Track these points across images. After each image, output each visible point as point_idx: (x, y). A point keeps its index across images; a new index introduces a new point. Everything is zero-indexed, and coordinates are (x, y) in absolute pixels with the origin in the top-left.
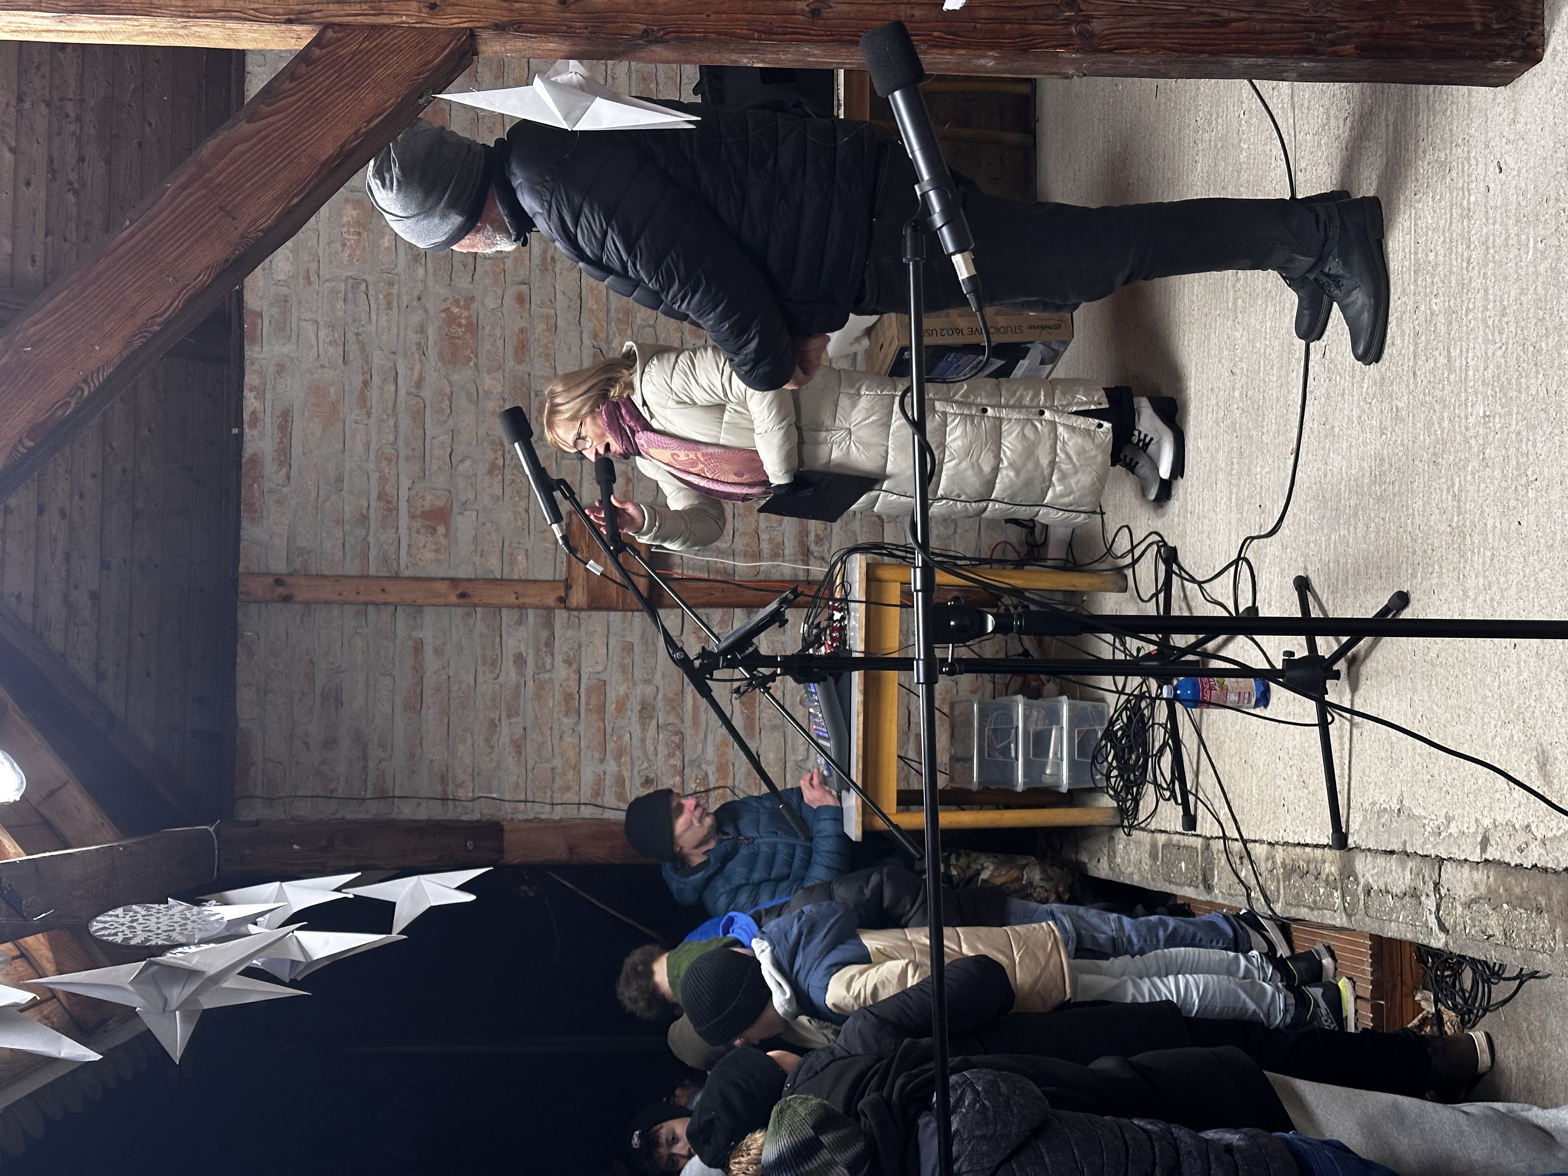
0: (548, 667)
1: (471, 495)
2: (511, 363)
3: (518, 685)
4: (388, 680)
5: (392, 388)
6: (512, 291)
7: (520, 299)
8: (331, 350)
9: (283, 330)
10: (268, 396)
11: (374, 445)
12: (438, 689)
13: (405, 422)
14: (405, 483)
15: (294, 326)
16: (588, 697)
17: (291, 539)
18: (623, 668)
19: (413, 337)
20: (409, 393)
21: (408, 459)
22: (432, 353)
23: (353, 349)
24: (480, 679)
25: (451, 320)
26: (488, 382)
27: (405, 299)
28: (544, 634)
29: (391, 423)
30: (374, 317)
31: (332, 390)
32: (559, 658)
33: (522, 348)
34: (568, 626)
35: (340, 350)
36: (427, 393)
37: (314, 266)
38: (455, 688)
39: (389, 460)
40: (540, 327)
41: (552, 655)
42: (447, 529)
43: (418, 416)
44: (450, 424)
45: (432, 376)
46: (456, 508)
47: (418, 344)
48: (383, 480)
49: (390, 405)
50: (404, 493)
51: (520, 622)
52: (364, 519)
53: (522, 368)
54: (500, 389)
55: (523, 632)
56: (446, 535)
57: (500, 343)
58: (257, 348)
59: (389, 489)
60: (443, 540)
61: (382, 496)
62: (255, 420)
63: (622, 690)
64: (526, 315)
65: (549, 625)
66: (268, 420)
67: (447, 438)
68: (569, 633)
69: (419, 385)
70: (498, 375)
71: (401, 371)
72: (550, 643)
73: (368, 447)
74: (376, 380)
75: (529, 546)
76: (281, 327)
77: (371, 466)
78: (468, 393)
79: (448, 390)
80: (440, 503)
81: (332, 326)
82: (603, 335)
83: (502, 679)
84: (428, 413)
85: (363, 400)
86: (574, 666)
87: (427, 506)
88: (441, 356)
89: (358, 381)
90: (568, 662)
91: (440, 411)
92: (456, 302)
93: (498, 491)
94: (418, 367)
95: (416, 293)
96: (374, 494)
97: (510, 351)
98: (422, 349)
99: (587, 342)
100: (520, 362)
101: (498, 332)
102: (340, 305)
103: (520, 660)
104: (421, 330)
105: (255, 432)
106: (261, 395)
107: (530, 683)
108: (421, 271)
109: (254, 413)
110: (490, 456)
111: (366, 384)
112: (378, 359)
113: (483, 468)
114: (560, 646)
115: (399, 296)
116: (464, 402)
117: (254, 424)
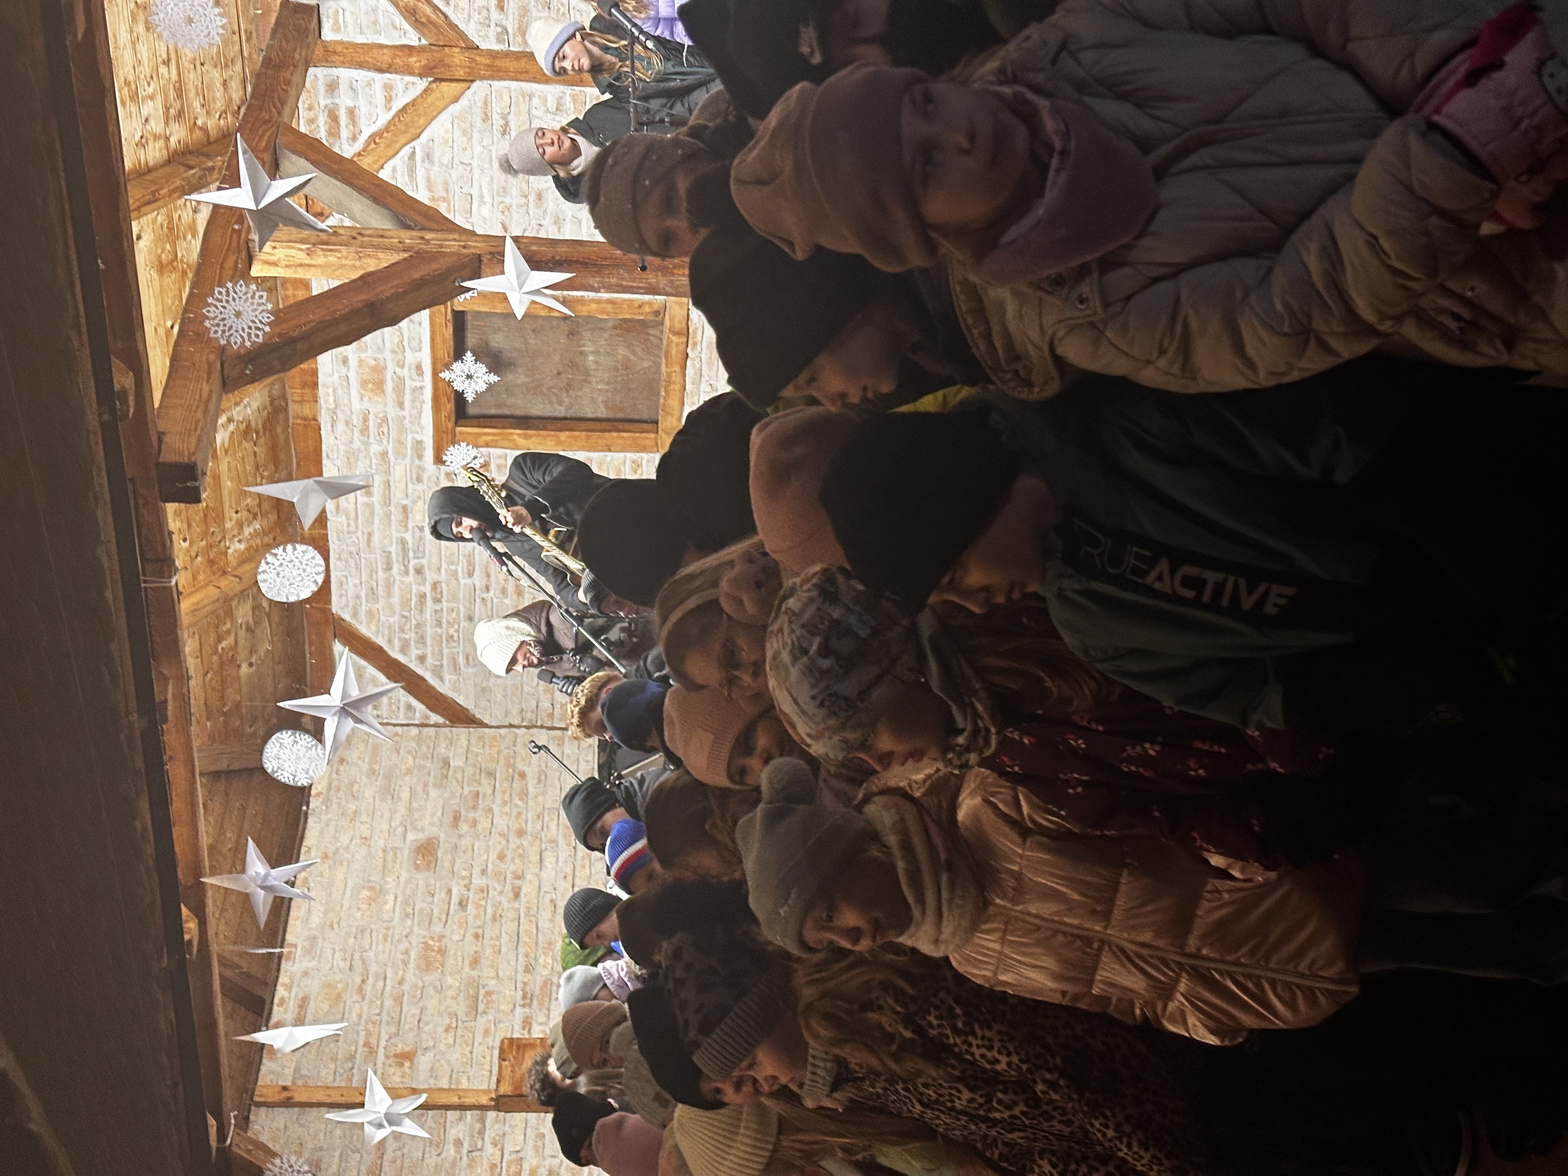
0: (479, 1146)
1: (431, 1044)
2: (467, 970)
3: (455, 1158)
4: (357, 1155)
5: (381, 984)
6: (471, 931)
7: (476, 936)
8: (342, 964)
9: (310, 953)
10: (294, 990)
11: (364, 1016)
12: (394, 1162)
13: (388, 1003)
14: (384, 1037)
15: (318, 952)
16: (509, 1167)
17: (297, 1070)
18: (536, 1148)
19: (399, 956)
20: (393, 987)
21: (388, 1023)
22: (412, 965)
23: (357, 963)
24: (427, 1155)
25: (427, 947)
26: (450, 980)
27: (397, 937)
28: (478, 1126)
29: (379, 1002)
30: (374, 947)
31: (340, 986)
32: (487, 1141)
33: (475, 962)
34: (497, 1121)
35: (348, 963)
36: (406, 987)
37: (336, 920)
38: (407, 1160)
39: (374, 1023)
40: (489, 951)
41: (483, 1139)
42: (412, 1063)
43: (398, 1000)
44: (421, 1004)
45: (410, 977)
46: (419, 1052)
47: (403, 961)
48: (369, 1034)
49: (380, 991)
50: (383, 1043)
51: (460, 1119)
52: (352, 1058)
53: (474, 973)
54: (457, 984)
55: (461, 1126)
56: (410, 1068)
57: (460, 959)
58: (291, 963)
59: (373, 1041)
60: (407, 1071)
61: (367, 1044)
62: (282, 1001)
63: (534, 1162)
64: (479, 944)
65: (482, 1121)
66: (292, 1002)
67: (418, 1012)
68: (497, 1126)
69: (400, 983)
70: (457, 977)
71: (389, 975)
72: (482, 1132)
73: (360, 1017)
74: (371, 980)
75: (471, 1074)
76: (309, 952)
77: (361, 1027)
78: (435, 988)
79: (421, 985)
80: (408, 1049)
81: (344, 950)
82: (532, 955)
83: (443, 1156)
84: (405, 998)
85: (360, 990)
86: (499, 1146)
87: (398, 1050)
88: (418, 967)
89: (358, 980)
90: (495, 1145)
91: (414, 997)
92: (432, 938)
93: (451, 1041)
94: (401, 972)
95: (404, 933)
96: (361, 1043)
97: (467, 963)
98: (405, 963)
99: (521, 959)
100: (473, 969)
101: (459, 953)
102: (351, 941)
103: (458, 1143)
104: (407, 952)
105: (281, 1009)
106: (288, 988)
107: (465, 1159)
108: (409, 922)
109: (282, 1000)
110: (448, 1021)
111: (363, 981)
112: (373, 968)
113: (441, 1029)
114: (489, 1134)
115: (393, 936)
116: (432, 991)
117: (281, 1004)
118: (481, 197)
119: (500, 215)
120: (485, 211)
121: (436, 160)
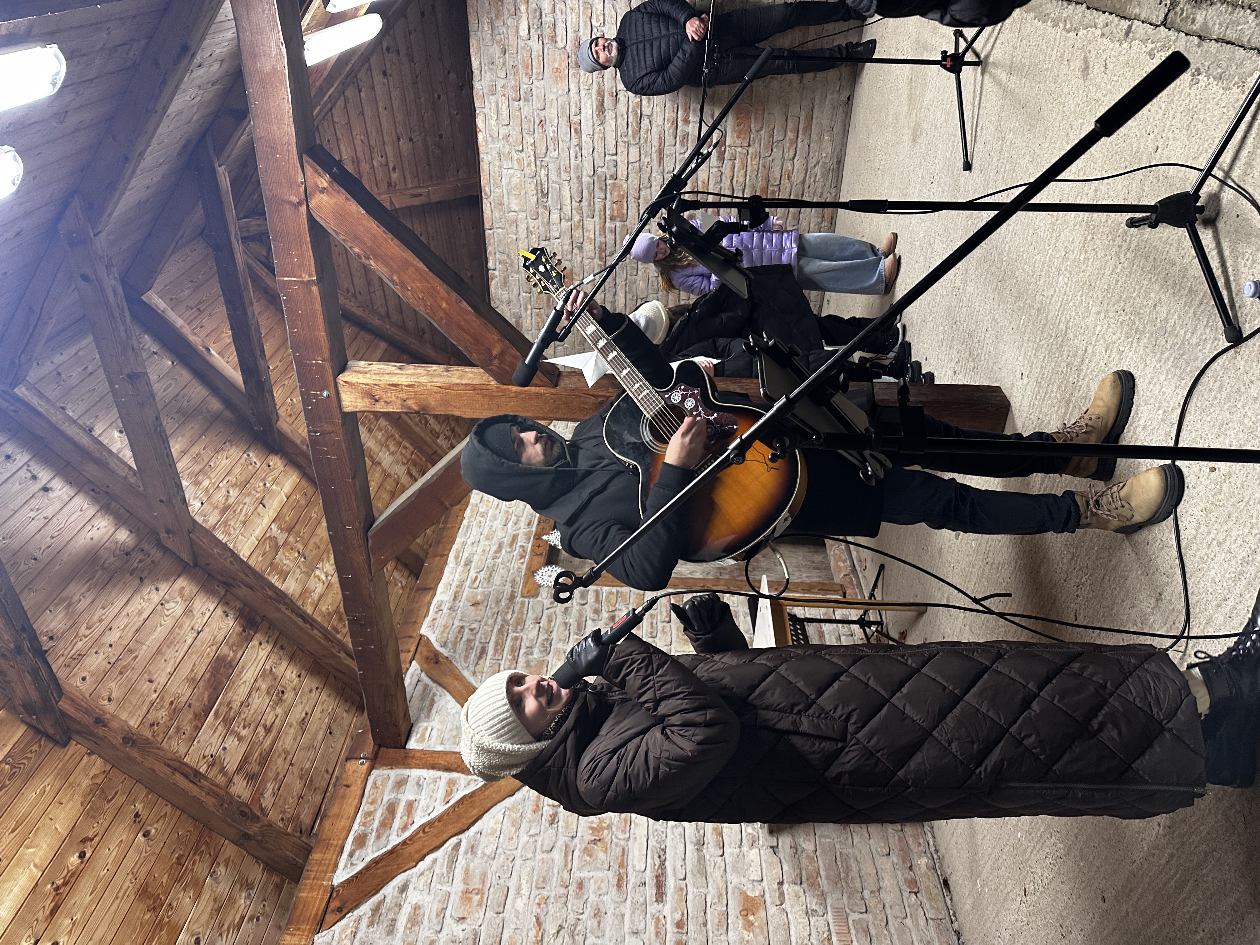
118: (519, 888)
119: (535, 907)
120: (520, 904)
121: (479, 852)
